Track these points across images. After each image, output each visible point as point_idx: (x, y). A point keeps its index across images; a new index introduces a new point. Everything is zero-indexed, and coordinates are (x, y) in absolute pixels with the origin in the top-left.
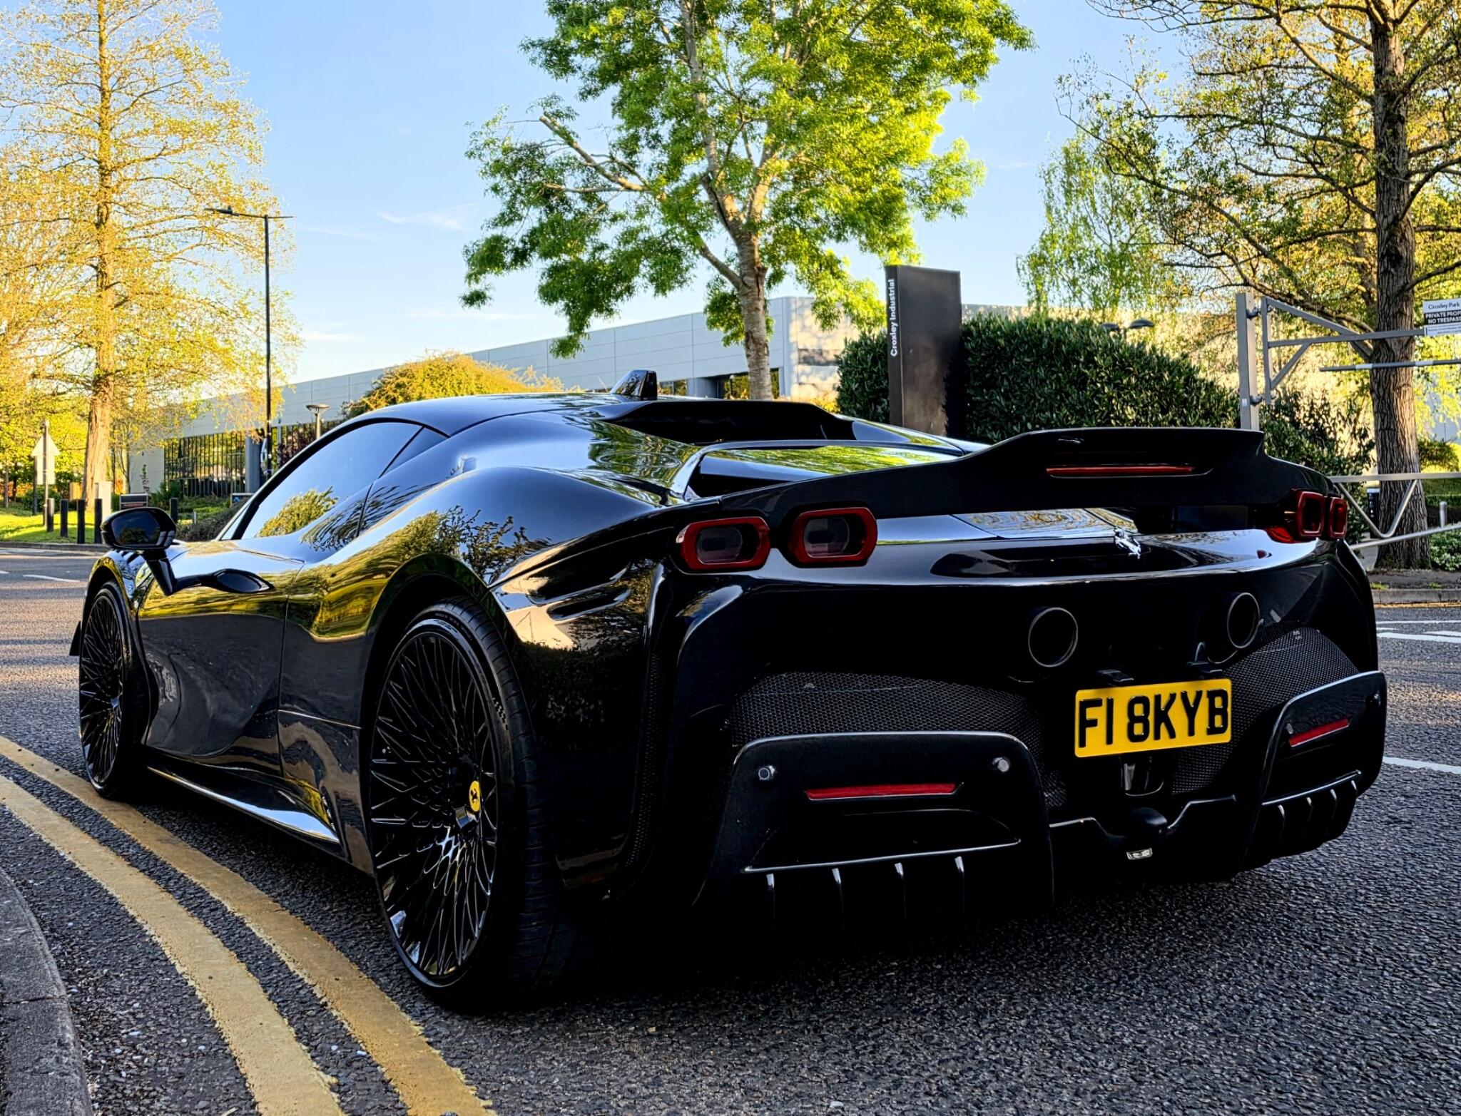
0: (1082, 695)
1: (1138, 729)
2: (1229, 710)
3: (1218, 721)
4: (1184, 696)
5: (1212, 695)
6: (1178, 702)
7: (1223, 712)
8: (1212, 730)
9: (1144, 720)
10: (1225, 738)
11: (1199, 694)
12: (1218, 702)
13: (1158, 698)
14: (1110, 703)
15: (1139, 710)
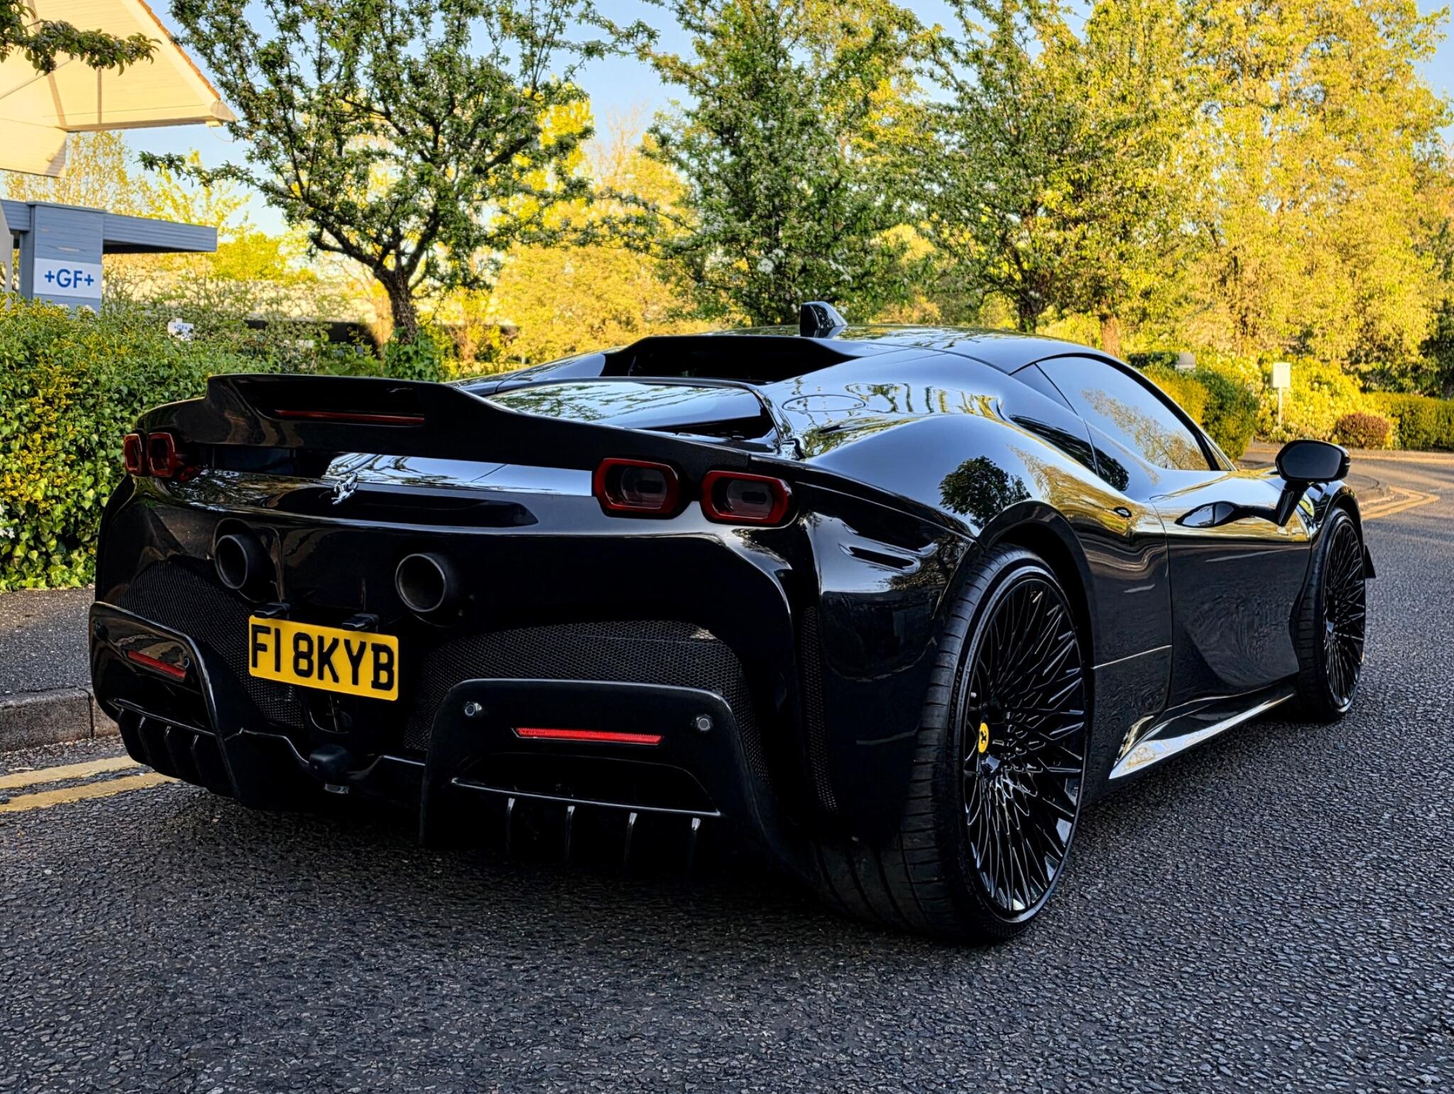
0: (253, 620)
1: (303, 664)
2: (396, 668)
3: (384, 677)
4: (347, 643)
5: (377, 649)
6: (341, 647)
7: (388, 667)
8: (376, 684)
9: (308, 656)
10: (392, 695)
11: (363, 646)
12: (384, 658)
13: (321, 639)
14: (278, 632)
15: (303, 646)
